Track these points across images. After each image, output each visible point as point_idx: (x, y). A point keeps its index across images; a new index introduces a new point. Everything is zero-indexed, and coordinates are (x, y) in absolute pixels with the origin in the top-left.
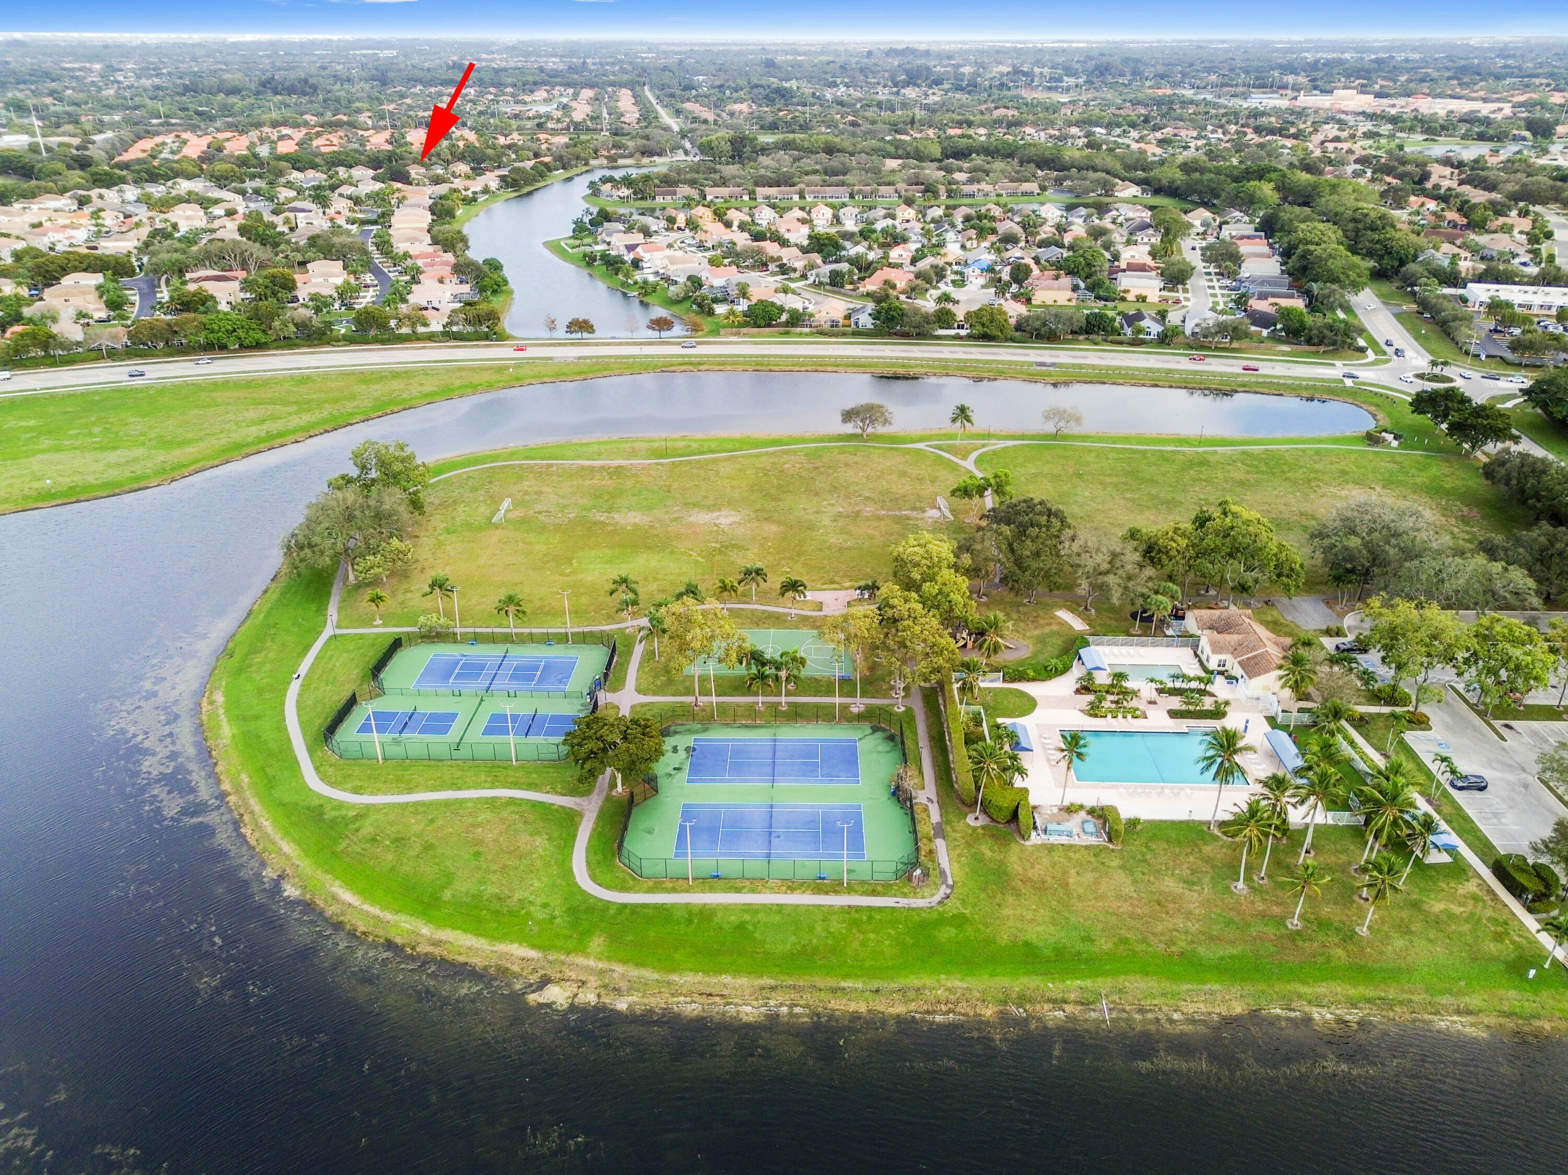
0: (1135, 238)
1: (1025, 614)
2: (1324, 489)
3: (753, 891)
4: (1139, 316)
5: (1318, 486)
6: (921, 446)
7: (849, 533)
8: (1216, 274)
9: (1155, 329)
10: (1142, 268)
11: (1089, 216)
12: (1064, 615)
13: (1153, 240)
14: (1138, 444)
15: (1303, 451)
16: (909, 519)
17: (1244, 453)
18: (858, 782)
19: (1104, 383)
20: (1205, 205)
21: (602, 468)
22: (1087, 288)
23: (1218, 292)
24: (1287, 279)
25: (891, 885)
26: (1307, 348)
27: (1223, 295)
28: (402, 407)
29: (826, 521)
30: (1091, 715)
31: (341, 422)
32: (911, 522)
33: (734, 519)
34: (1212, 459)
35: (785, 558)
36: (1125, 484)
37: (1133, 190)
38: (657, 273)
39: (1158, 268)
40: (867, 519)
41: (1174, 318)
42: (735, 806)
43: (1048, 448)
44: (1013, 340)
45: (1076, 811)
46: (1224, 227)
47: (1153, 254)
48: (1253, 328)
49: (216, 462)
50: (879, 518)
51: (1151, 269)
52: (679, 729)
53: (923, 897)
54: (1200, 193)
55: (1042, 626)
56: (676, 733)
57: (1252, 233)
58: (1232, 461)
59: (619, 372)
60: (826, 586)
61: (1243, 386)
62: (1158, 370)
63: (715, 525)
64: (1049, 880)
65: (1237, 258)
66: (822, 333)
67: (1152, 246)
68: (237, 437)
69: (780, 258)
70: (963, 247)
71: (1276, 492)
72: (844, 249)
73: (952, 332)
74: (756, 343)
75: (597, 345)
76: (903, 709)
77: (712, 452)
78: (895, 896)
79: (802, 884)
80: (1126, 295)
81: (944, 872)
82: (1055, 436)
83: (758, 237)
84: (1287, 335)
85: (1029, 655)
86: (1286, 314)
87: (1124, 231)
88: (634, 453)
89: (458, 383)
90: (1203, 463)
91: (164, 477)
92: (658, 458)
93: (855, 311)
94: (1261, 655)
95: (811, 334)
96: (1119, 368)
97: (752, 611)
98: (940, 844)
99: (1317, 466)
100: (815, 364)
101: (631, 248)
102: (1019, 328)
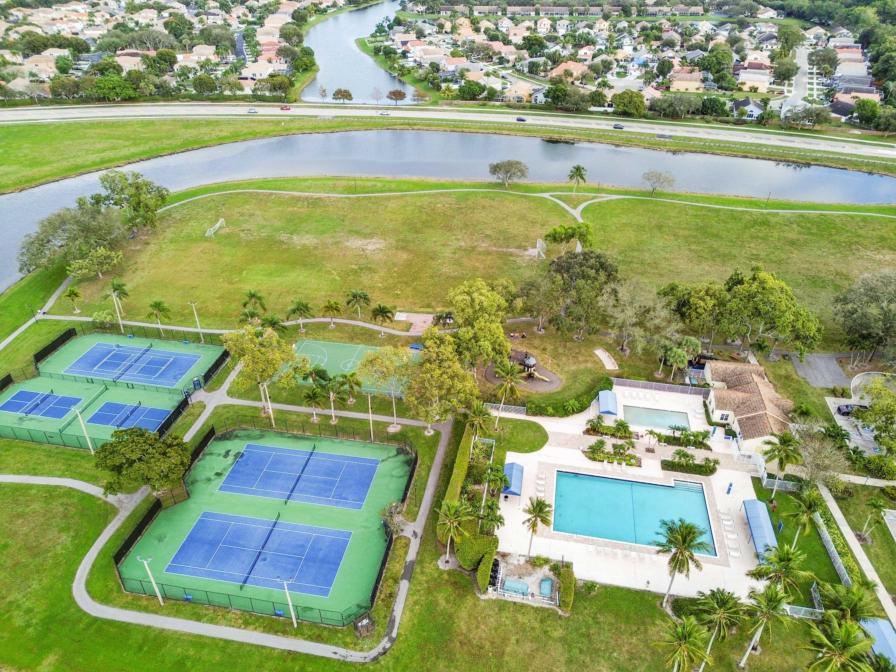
0: (761, 46)
1: (570, 349)
2: (863, 252)
3: (211, 621)
4: (746, 102)
5: (858, 249)
6: (546, 195)
7: (460, 265)
8: (817, 74)
9: (757, 112)
10: (759, 67)
11: (733, 30)
12: (601, 354)
13: (775, 47)
14: (716, 203)
15: (852, 217)
16: (511, 255)
17: (802, 216)
18: (360, 507)
19: (706, 153)
20: (822, 25)
21: (307, 198)
22: (715, 81)
23: (815, 87)
24: (871, 78)
25: (337, 631)
26: (875, 132)
27: (818, 90)
28: (200, 145)
29: (447, 252)
30: (590, 458)
31: (154, 154)
32: (511, 258)
33: (378, 246)
34: (773, 220)
35: (400, 282)
36: (695, 237)
37: (771, 13)
38: (415, 61)
39: (772, 68)
40: (480, 253)
41: (774, 105)
42: (245, 520)
43: (642, 202)
44: (645, 117)
45: (541, 566)
46: (831, 39)
47: (772, 58)
48: (833, 115)
49: (57, 178)
50: (489, 253)
51: (767, 68)
52: (241, 433)
53: (362, 650)
54: (819, 16)
55: (579, 362)
56: (237, 437)
57: (853, 44)
58: (789, 222)
59: (357, 128)
60: (422, 310)
61: (816, 160)
62: (751, 144)
63: (363, 250)
64: (488, 645)
65: (833, 62)
66: (509, 106)
67: (772, 51)
68: (80, 161)
69: (500, 53)
70: (635, 49)
71: (819, 252)
72: (547, 47)
73: (602, 109)
74: (459, 111)
75: (351, 108)
76: (432, 432)
77: (390, 191)
78: (336, 645)
79: (257, 619)
80: (742, 87)
81: (394, 621)
82: (652, 193)
83: (493, 38)
84: (861, 122)
85: (560, 389)
86: (862, 105)
87: (755, 41)
88: (334, 189)
89: (245, 131)
90: (765, 223)
91: (18, 187)
92: (349, 193)
93: (536, 91)
94: (760, 416)
95: (501, 107)
96: (720, 141)
97: (354, 327)
98: (404, 585)
99: (861, 232)
100: (495, 128)
101: (404, 43)
102: (651, 108)
